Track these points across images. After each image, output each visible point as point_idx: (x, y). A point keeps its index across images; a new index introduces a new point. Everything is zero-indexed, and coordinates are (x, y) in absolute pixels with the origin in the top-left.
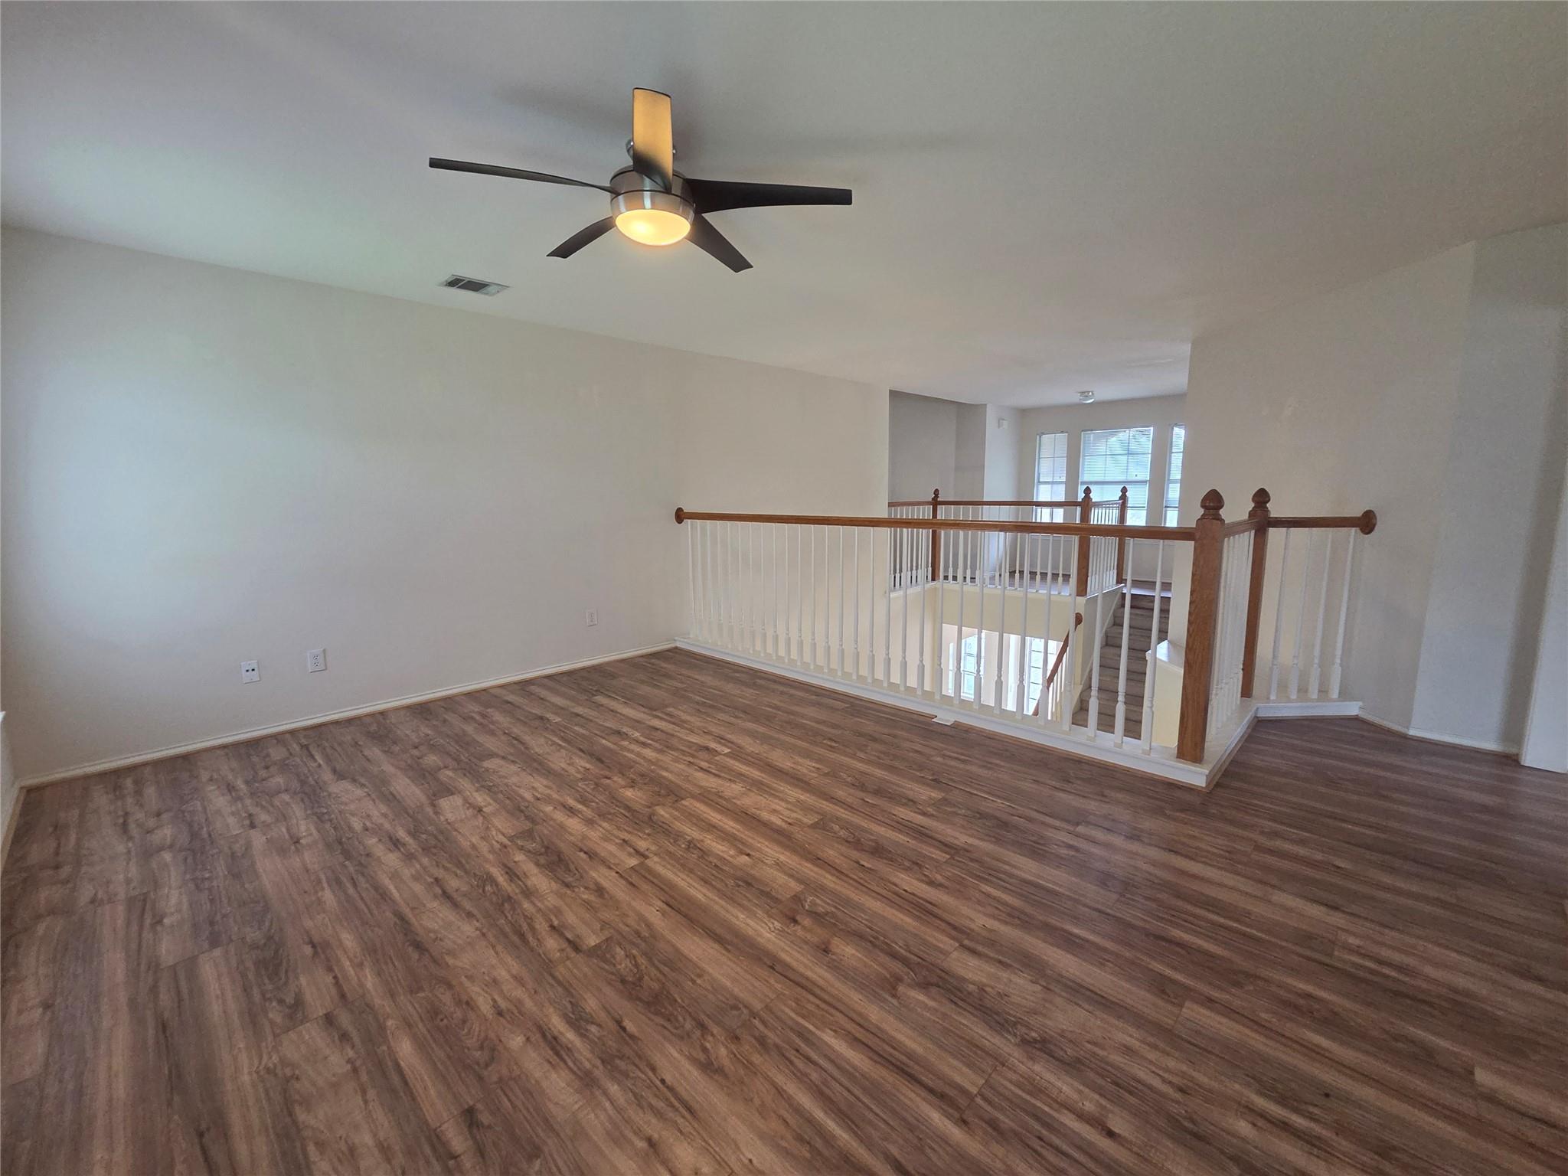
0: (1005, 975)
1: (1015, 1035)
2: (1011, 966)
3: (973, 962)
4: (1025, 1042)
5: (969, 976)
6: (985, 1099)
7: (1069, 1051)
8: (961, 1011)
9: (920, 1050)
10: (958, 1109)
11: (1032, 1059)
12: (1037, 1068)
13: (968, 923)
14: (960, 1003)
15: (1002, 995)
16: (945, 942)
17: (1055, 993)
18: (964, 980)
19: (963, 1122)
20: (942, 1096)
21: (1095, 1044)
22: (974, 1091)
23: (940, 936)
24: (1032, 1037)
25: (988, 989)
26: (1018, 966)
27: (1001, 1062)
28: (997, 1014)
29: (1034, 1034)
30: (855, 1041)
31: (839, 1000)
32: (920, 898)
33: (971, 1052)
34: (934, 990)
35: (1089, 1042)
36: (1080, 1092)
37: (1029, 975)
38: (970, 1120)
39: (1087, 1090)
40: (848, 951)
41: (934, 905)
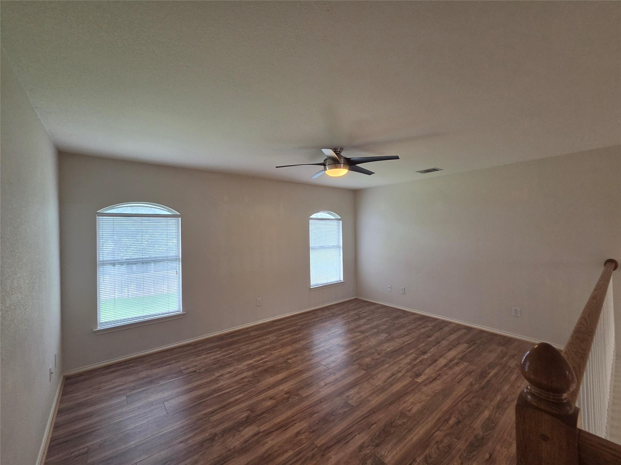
0: (242, 440)
1: (219, 433)
2: (245, 443)
3: (251, 433)
4: (216, 435)
5: (246, 430)
6: (208, 420)
7: (207, 445)
8: (234, 423)
9: (228, 411)
10: (208, 414)
11: (210, 434)
12: (207, 434)
13: (271, 438)
14: (237, 424)
15: (234, 436)
16: (263, 428)
17: (227, 452)
18: (246, 427)
19: (205, 414)
20: (213, 412)
21: (204, 454)
22: (210, 419)
23: (268, 427)
24: (216, 437)
25: (238, 433)
26: (243, 445)
27: (214, 427)
28: (228, 432)
29: (217, 438)
30: (237, 400)
31: (251, 399)
32: (289, 427)
33: (221, 422)
34: (245, 419)
35: (205, 452)
36: (194, 441)
37: (238, 447)
38: (205, 416)
39: (194, 443)
40: (269, 403)
41: (284, 430)
